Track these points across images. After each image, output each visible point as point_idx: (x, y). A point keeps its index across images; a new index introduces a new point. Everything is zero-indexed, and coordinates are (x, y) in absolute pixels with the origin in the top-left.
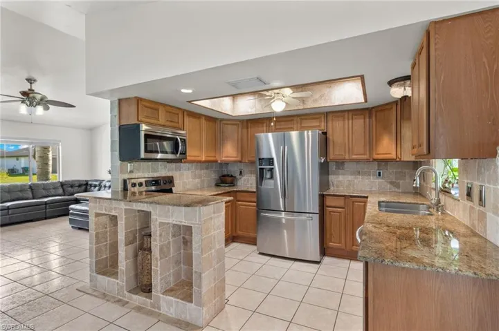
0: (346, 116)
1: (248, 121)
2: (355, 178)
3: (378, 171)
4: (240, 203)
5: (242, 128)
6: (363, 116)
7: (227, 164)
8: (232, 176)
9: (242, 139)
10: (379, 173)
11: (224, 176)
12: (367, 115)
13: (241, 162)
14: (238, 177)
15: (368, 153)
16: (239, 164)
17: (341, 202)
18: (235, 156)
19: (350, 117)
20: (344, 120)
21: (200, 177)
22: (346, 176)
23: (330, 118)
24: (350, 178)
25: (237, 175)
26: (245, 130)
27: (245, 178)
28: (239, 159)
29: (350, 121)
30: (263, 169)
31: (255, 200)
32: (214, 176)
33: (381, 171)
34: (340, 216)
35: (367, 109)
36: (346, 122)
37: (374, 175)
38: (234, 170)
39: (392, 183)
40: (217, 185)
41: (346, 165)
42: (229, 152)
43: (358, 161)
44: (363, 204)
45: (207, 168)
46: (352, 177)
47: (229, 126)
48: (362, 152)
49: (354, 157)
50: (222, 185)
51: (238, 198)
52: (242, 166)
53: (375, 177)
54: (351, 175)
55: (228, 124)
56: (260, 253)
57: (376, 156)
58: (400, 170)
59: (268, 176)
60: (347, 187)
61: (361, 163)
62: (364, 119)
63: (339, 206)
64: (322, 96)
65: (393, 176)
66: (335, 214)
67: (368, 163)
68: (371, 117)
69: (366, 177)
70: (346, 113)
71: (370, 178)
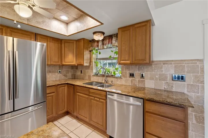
0: (49, 40)
2: (48, 75)
6: (57, 42)
10: (60, 71)
12: (59, 42)
15: (60, 61)
17: (53, 89)
19: (51, 40)
23: (38, 37)
29: (51, 43)
34: (52, 98)
35: (59, 39)
36: (49, 42)
37: (57, 72)
39: (64, 75)
44: (64, 87)
48: (57, 61)
49: (53, 63)
57: (64, 63)
61: (51, 66)
62: (58, 44)
63: (51, 92)
64: (43, 22)
65: (65, 72)
66: (49, 97)
67: (55, 66)
68: (61, 44)
69: (53, 74)
70: (49, 38)
71: (55, 74)
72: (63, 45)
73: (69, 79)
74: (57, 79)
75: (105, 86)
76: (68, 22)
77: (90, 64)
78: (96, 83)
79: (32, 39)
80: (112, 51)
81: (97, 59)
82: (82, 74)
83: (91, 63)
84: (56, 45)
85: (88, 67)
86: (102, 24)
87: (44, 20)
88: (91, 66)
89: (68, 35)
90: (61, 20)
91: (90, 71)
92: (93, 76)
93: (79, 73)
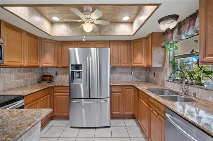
0: (119, 44)
1: (62, 42)
2: (121, 76)
3: (131, 72)
4: (56, 94)
5: (58, 46)
6: (127, 44)
7: (47, 68)
8: (50, 76)
9: (57, 53)
10: (132, 73)
11: (44, 76)
12: (129, 44)
13: (57, 67)
14: (55, 76)
15: (129, 63)
16: (55, 69)
17: (119, 89)
18: (53, 63)
19: (121, 44)
20: (118, 46)
21: (23, 78)
22: (117, 75)
23: (111, 44)
24: (119, 75)
25: (54, 75)
26: (60, 48)
27: (59, 76)
28: (56, 65)
29: (121, 47)
30: (74, 71)
31: (68, 91)
32: (36, 76)
33: (132, 72)
34: (119, 97)
35: (129, 41)
36: (119, 46)
37: (129, 74)
38: (52, 72)
39: (137, 77)
40: (39, 82)
41: (117, 69)
42: (48, 60)
43: (122, 67)
44: (130, 89)
45: (30, 71)
46: (120, 75)
47: (48, 44)
48: (127, 63)
49: (123, 65)
50: (42, 82)
51: (55, 91)
52: (57, 70)
53: (130, 75)
54: (119, 74)
55: (47, 42)
56: (72, 127)
57: (133, 65)
58: (140, 71)
59: (78, 76)
60: (117, 80)
61: (123, 68)
62: (128, 46)
63: (118, 91)
64: (110, 29)
65: (137, 74)
66: (116, 96)
67: (127, 68)
68: (130, 45)
69: (125, 75)
70: (119, 42)
71: (127, 76)
72: (132, 46)
73: (141, 82)
74: (129, 81)
75: (179, 99)
76: (132, 21)
77: (164, 65)
78: (169, 92)
79: (107, 46)
80: (196, 41)
81: (175, 57)
82: (155, 78)
83: (165, 63)
84: (126, 47)
85: (161, 69)
86: (159, 5)
87: (110, 28)
88: (165, 67)
89: (132, 35)
90: (125, 22)
91: (164, 74)
92: (167, 81)
93: (152, 76)
